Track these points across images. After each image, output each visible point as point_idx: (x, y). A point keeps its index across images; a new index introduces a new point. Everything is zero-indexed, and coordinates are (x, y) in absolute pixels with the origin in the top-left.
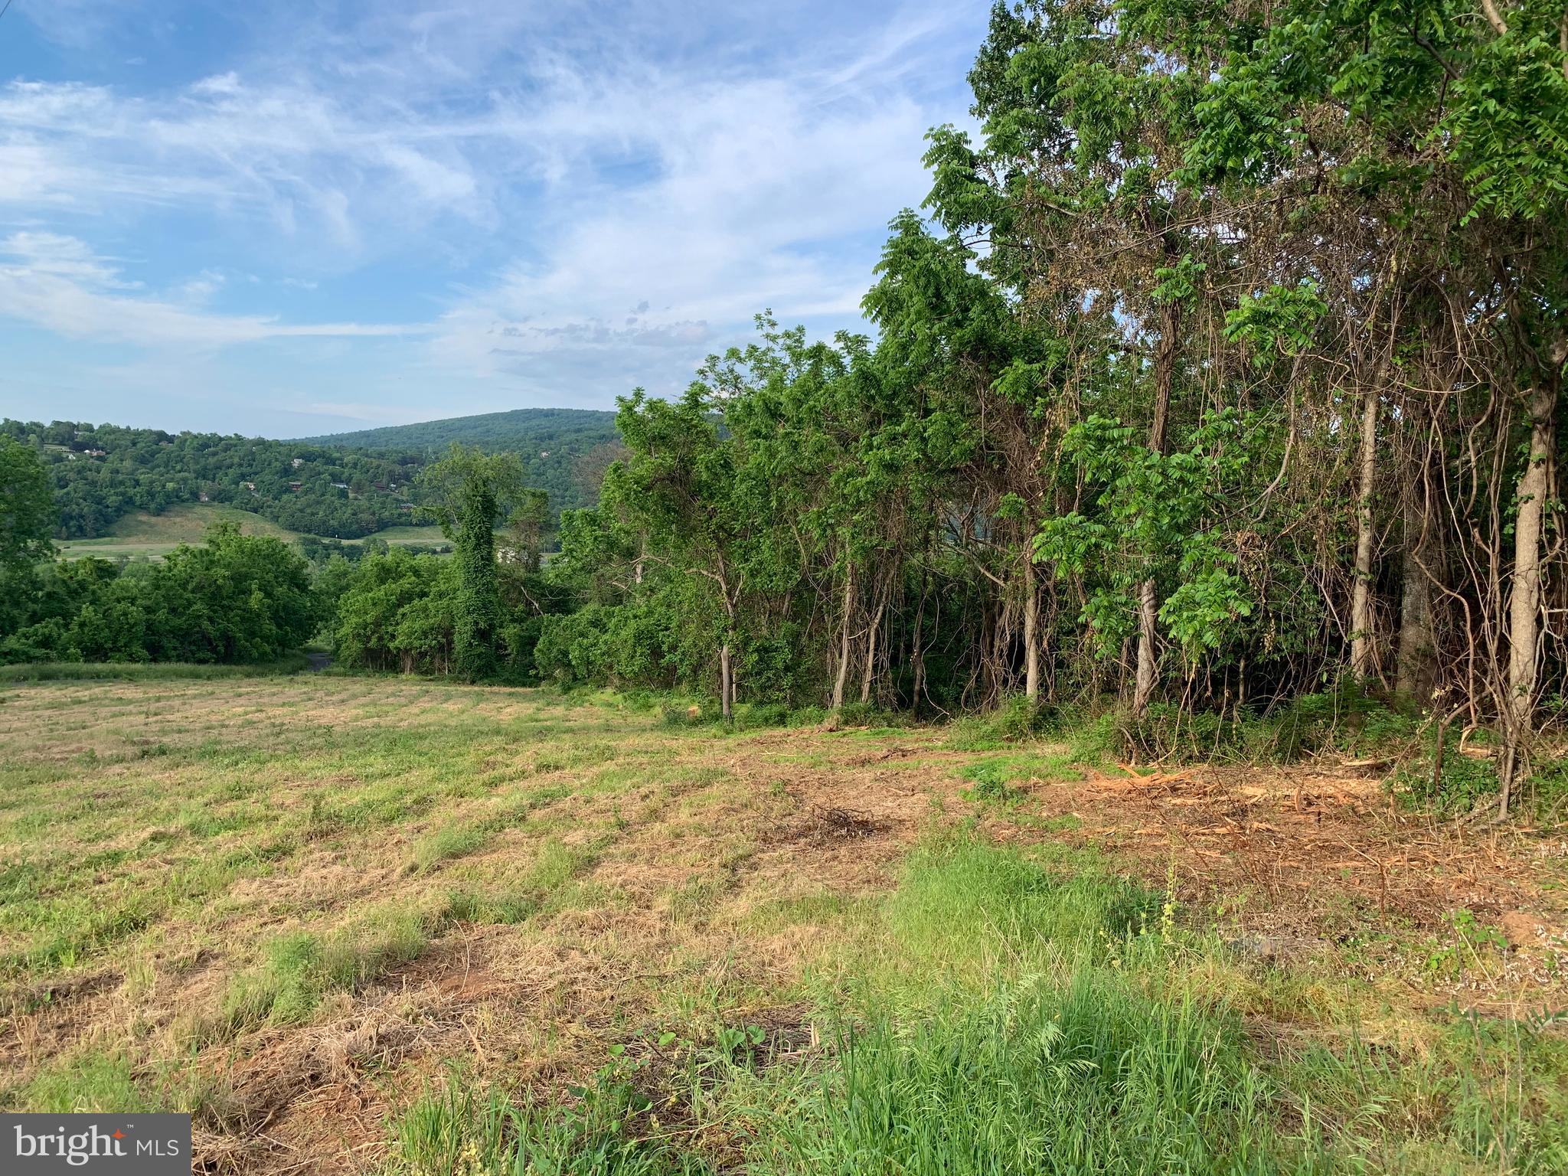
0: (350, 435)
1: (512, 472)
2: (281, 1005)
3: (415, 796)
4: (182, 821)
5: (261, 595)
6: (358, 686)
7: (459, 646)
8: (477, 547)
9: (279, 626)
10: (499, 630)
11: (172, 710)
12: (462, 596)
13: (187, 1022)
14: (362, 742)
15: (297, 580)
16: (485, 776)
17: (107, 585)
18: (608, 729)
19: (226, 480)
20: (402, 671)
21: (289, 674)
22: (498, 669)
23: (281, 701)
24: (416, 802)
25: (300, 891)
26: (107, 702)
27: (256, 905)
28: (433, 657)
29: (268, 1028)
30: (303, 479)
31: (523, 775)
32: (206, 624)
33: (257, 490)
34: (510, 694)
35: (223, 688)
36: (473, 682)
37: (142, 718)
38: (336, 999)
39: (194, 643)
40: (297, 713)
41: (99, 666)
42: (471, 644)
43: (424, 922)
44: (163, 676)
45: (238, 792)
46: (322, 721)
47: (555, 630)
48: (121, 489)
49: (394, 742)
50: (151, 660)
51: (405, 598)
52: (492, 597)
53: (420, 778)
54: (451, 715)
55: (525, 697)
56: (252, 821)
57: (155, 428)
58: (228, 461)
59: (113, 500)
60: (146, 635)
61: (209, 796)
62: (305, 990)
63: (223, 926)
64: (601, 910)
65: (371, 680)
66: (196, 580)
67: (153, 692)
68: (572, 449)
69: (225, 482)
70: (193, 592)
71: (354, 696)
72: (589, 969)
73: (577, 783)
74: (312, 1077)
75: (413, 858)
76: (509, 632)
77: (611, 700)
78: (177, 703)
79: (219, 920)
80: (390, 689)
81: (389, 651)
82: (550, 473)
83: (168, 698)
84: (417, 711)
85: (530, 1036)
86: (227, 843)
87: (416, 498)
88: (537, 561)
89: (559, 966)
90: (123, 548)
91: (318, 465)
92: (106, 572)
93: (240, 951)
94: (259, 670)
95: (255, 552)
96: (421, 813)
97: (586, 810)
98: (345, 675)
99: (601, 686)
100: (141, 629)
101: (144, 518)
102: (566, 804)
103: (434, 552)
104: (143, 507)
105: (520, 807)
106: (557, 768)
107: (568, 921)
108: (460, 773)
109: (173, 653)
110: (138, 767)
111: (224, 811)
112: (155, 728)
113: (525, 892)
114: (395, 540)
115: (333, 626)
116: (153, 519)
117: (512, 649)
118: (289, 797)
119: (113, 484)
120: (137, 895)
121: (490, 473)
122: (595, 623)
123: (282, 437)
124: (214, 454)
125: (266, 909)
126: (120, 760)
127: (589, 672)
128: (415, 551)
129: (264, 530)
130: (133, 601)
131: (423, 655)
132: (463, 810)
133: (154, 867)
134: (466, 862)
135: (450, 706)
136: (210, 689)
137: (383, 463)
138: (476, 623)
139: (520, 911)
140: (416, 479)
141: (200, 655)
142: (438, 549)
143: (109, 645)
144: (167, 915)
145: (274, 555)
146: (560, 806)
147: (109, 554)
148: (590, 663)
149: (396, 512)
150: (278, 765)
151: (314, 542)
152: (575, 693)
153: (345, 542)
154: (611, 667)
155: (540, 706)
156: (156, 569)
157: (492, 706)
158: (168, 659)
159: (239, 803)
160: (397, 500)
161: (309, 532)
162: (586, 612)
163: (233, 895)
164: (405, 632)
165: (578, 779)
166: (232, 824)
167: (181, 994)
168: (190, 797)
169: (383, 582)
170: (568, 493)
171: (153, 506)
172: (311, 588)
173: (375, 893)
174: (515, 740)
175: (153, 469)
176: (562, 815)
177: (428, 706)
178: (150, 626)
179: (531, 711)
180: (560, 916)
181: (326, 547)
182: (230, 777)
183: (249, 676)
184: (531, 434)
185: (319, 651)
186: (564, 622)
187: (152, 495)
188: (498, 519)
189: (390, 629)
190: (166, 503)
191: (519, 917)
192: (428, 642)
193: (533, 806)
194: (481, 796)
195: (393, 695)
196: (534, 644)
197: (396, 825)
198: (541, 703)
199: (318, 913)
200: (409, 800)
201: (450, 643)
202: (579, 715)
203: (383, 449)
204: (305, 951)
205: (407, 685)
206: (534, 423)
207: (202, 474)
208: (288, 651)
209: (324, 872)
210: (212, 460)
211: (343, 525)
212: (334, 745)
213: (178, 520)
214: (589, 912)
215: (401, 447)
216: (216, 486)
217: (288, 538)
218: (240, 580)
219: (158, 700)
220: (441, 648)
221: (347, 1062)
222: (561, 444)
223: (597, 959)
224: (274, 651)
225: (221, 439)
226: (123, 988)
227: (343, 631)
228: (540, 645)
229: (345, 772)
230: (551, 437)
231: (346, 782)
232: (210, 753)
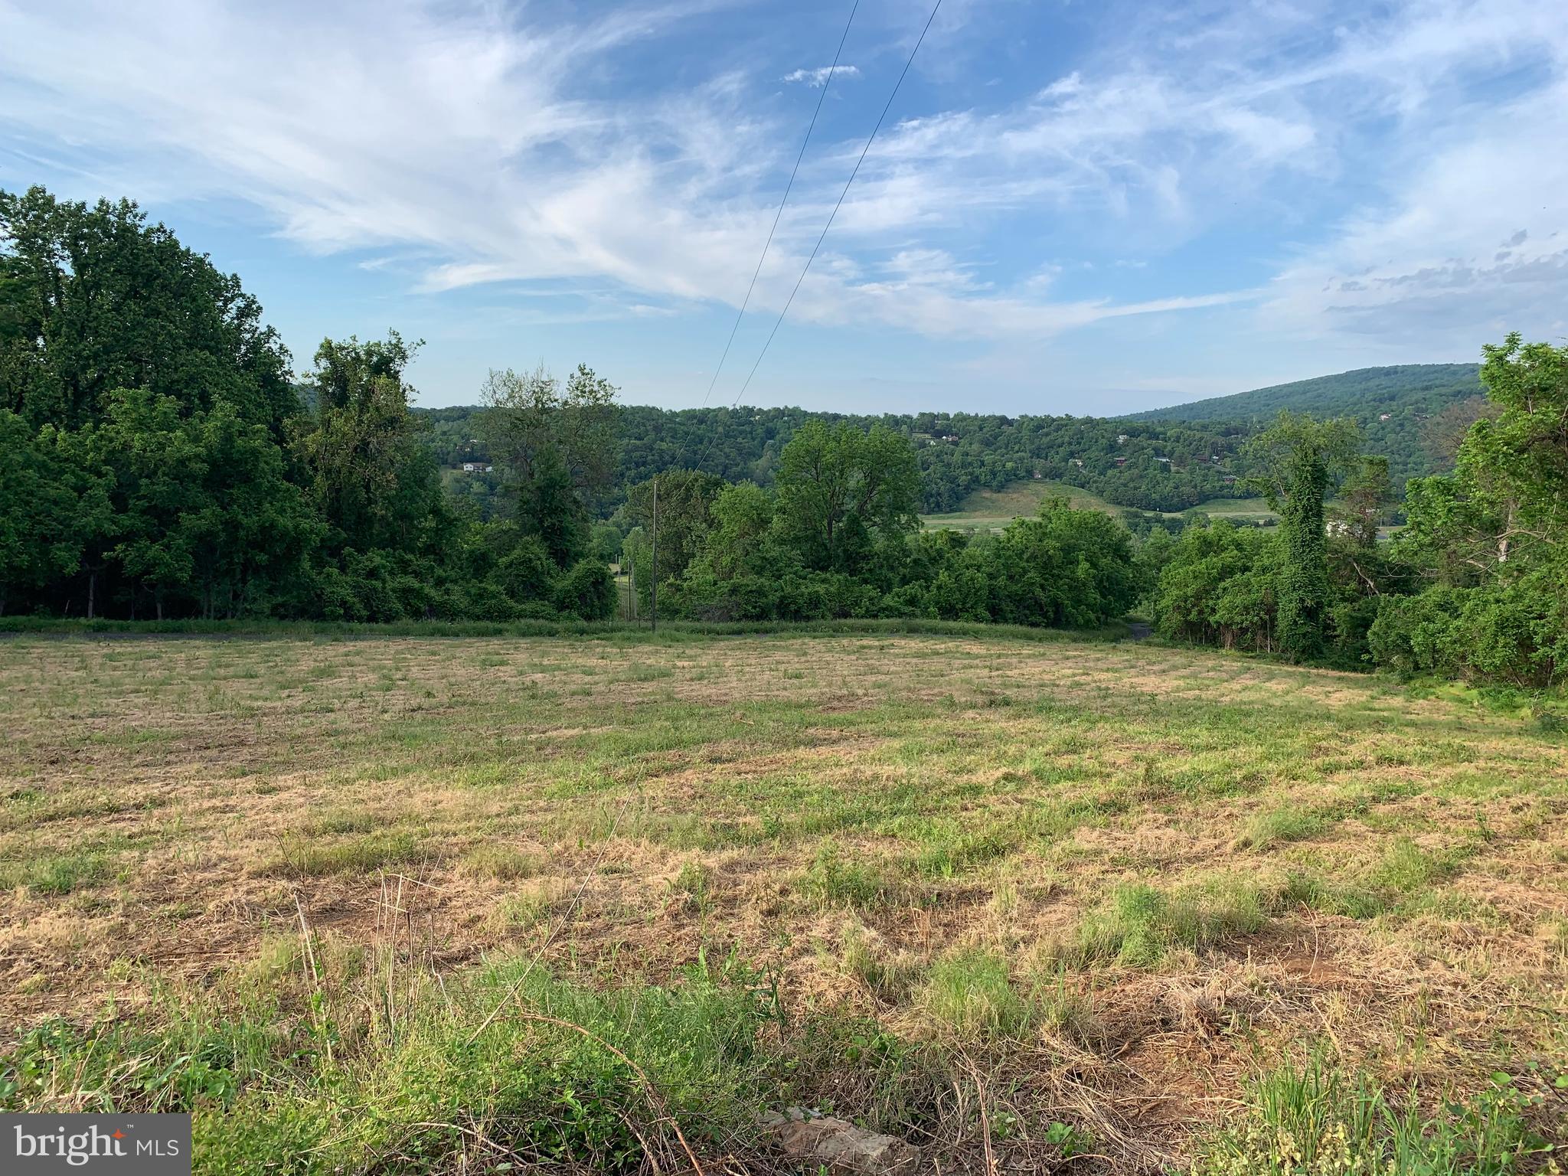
0: (1174, 409)
1: (1348, 439)
2: (1129, 948)
3: (1244, 772)
4: (1027, 766)
5: (1087, 565)
6: (1178, 657)
7: (1282, 623)
8: (1305, 519)
9: (1104, 596)
10: (1327, 609)
11: (1010, 666)
12: (1286, 572)
13: (1048, 944)
14: (1184, 712)
15: (1120, 552)
16: (1319, 761)
17: (959, 553)
18: (1461, 728)
19: (1057, 458)
20: (1222, 646)
21: (1112, 641)
22: (1325, 651)
23: (1105, 667)
24: (1245, 778)
25: (1137, 847)
26: (958, 655)
27: (1098, 853)
28: (1254, 634)
29: (1117, 968)
30: (1127, 454)
31: (1361, 765)
32: (1038, 591)
33: (1084, 466)
34: (1340, 678)
35: (1053, 650)
36: (1297, 663)
37: (986, 672)
38: (1179, 954)
39: (1027, 607)
40: (1121, 678)
41: (951, 624)
42: (1295, 623)
43: (1262, 898)
44: (1002, 635)
45: (1073, 747)
46: (1145, 689)
47: (1392, 610)
48: (970, 470)
49: (1218, 716)
50: (993, 621)
51: (1227, 572)
52: (1320, 574)
53: (1249, 754)
54: (1275, 694)
55: (1357, 684)
56: (1088, 776)
57: (998, 414)
58: (1060, 440)
59: (963, 479)
60: (989, 598)
61: (1048, 747)
62: (1151, 941)
63: (1070, 866)
64: (1466, 924)
65: (1190, 653)
66: (1031, 550)
67: (995, 650)
68: (1418, 410)
69: (1055, 460)
70: (1027, 561)
71: (1175, 668)
72: (1455, 985)
73: (1427, 782)
74: (1162, 1020)
75: (1246, 834)
76: (1339, 612)
77: (1463, 695)
78: (1014, 660)
79: (1065, 860)
80: (1210, 664)
81: (1209, 625)
82: (1390, 438)
83: (1007, 656)
84: (1238, 687)
85: (1389, 1038)
86: (1068, 793)
87: (1239, 471)
88: (1372, 535)
89: (1417, 974)
90: (970, 522)
91: (1142, 440)
92: (957, 541)
93: (1086, 893)
94: (1085, 636)
95: (1083, 526)
96: (1252, 790)
97: (1439, 813)
98: (1164, 645)
99: (1452, 676)
100: (985, 593)
101: (987, 495)
102: (1416, 802)
103: (1257, 525)
104: (987, 485)
105: (1360, 798)
106: (1401, 763)
107: (1425, 928)
108: (1290, 755)
109: (1010, 616)
110: (987, 714)
111: (1063, 761)
112: (998, 681)
113: (1372, 887)
114: (1217, 513)
115: (1154, 597)
116: (995, 496)
117: (1342, 630)
118: (1122, 757)
119: (964, 466)
120: (995, 825)
121: (1322, 441)
122: (1443, 607)
123: (1110, 414)
124: (1047, 434)
125: (1106, 857)
126: (973, 706)
127: (1435, 662)
128: (1238, 524)
129: (1090, 505)
130: (979, 568)
131: (1244, 631)
132: (1296, 793)
133: (1008, 803)
134: (1303, 846)
135: (1273, 685)
136: (1042, 650)
137: (1206, 435)
138: (1302, 600)
139: (1367, 906)
140: (1241, 450)
141: (1032, 619)
142: (1261, 522)
143: (959, 606)
144: (1022, 848)
145: (1098, 528)
146: (1409, 804)
147: (959, 526)
148: (1435, 651)
149: (1218, 485)
150: (1108, 726)
151: (1136, 515)
152: (1417, 683)
153: (1166, 515)
154: (1463, 658)
155: (1375, 694)
156: (997, 540)
157: (1319, 689)
158: (1006, 621)
159: (1076, 757)
160: (1219, 472)
161: (1132, 505)
162: (1433, 594)
163: (1076, 840)
164: (1226, 607)
165: (1432, 778)
166: (1072, 775)
167: (1039, 919)
168: (1032, 746)
169: (1204, 555)
170: (1412, 459)
171: (995, 484)
172: (1133, 560)
173: (1209, 862)
174: (1349, 728)
175: (995, 451)
176: (1411, 814)
177: (1250, 683)
178: (993, 592)
179: (1364, 699)
180: (1415, 922)
181: (1148, 520)
182: (1066, 732)
183: (1075, 640)
184: (1369, 396)
185: (1139, 621)
186: (1405, 604)
187: (994, 474)
188: (1329, 489)
189: (1211, 603)
190: (1006, 481)
191: (1368, 913)
192: (1249, 617)
193: (1375, 800)
194: (1316, 781)
195: (1214, 669)
196: (1367, 626)
197: (1226, 799)
198: (1375, 692)
199: (1154, 870)
200: (1238, 775)
201: (1273, 619)
202: (1421, 708)
203: (1207, 421)
204: (1149, 903)
205: (1228, 660)
206: (1372, 384)
207: (1037, 454)
208: (1110, 620)
209: (1158, 832)
210: (1045, 440)
211: (1164, 499)
212: (1157, 713)
213: (1015, 496)
214: (1453, 924)
215: (1225, 418)
216: (1048, 464)
217: (1112, 512)
218: (1069, 551)
219: (999, 657)
220: (1263, 625)
221: (1197, 1015)
222: (1405, 404)
223: (1465, 976)
224: (1098, 619)
225: (1054, 420)
226: (991, 905)
227: (1164, 603)
228: (1375, 627)
229: (1172, 739)
230: (1392, 398)
231: (1172, 750)
232: (1045, 708)
